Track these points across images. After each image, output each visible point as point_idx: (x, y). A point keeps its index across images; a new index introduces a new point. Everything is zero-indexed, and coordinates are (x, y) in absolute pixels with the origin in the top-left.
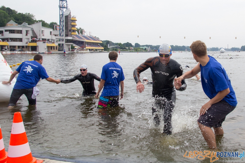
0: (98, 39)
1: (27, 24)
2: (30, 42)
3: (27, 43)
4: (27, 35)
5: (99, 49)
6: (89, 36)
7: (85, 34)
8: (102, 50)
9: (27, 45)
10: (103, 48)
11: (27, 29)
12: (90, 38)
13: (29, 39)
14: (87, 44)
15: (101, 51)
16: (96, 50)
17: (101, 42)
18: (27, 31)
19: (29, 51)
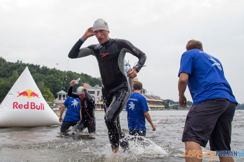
0: (159, 98)
1: (98, 86)
2: (100, 101)
3: (98, 102)
4: (98, 95)
5: (160, 108)
6: (150, 95)
7: (147, 94)
8: (163, 108)
9: (98, 103)
10: (164, 106)
11: (99, 90)
12: (151, 97)
13: (100, 98)
14: (149, 103)
15: (161, 109)
16: (157, 108)
17: (162, 101)
18: (98, 92)
19: (99, 108)
